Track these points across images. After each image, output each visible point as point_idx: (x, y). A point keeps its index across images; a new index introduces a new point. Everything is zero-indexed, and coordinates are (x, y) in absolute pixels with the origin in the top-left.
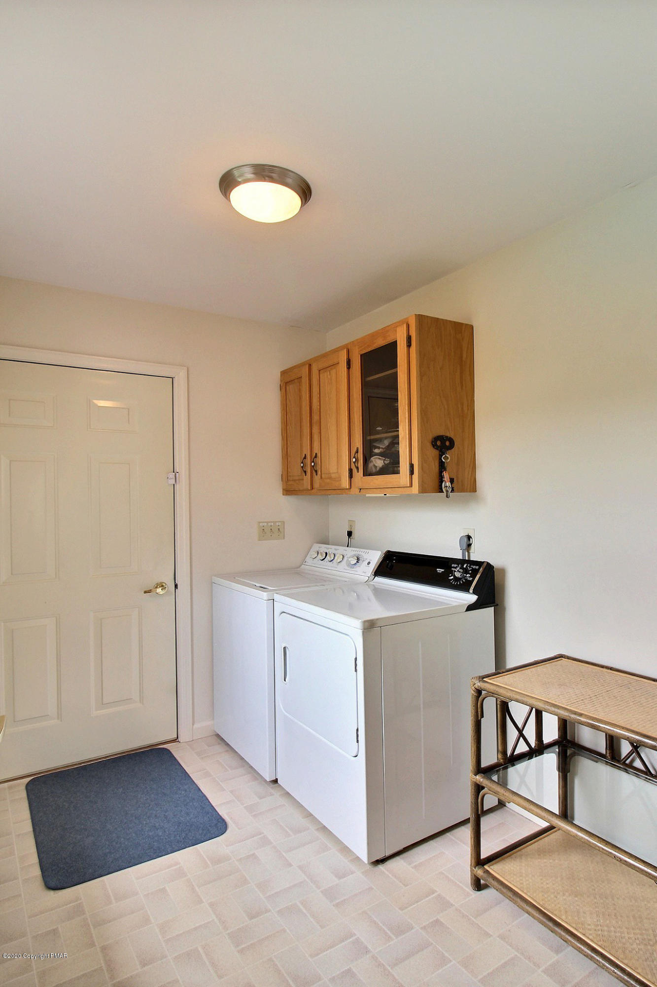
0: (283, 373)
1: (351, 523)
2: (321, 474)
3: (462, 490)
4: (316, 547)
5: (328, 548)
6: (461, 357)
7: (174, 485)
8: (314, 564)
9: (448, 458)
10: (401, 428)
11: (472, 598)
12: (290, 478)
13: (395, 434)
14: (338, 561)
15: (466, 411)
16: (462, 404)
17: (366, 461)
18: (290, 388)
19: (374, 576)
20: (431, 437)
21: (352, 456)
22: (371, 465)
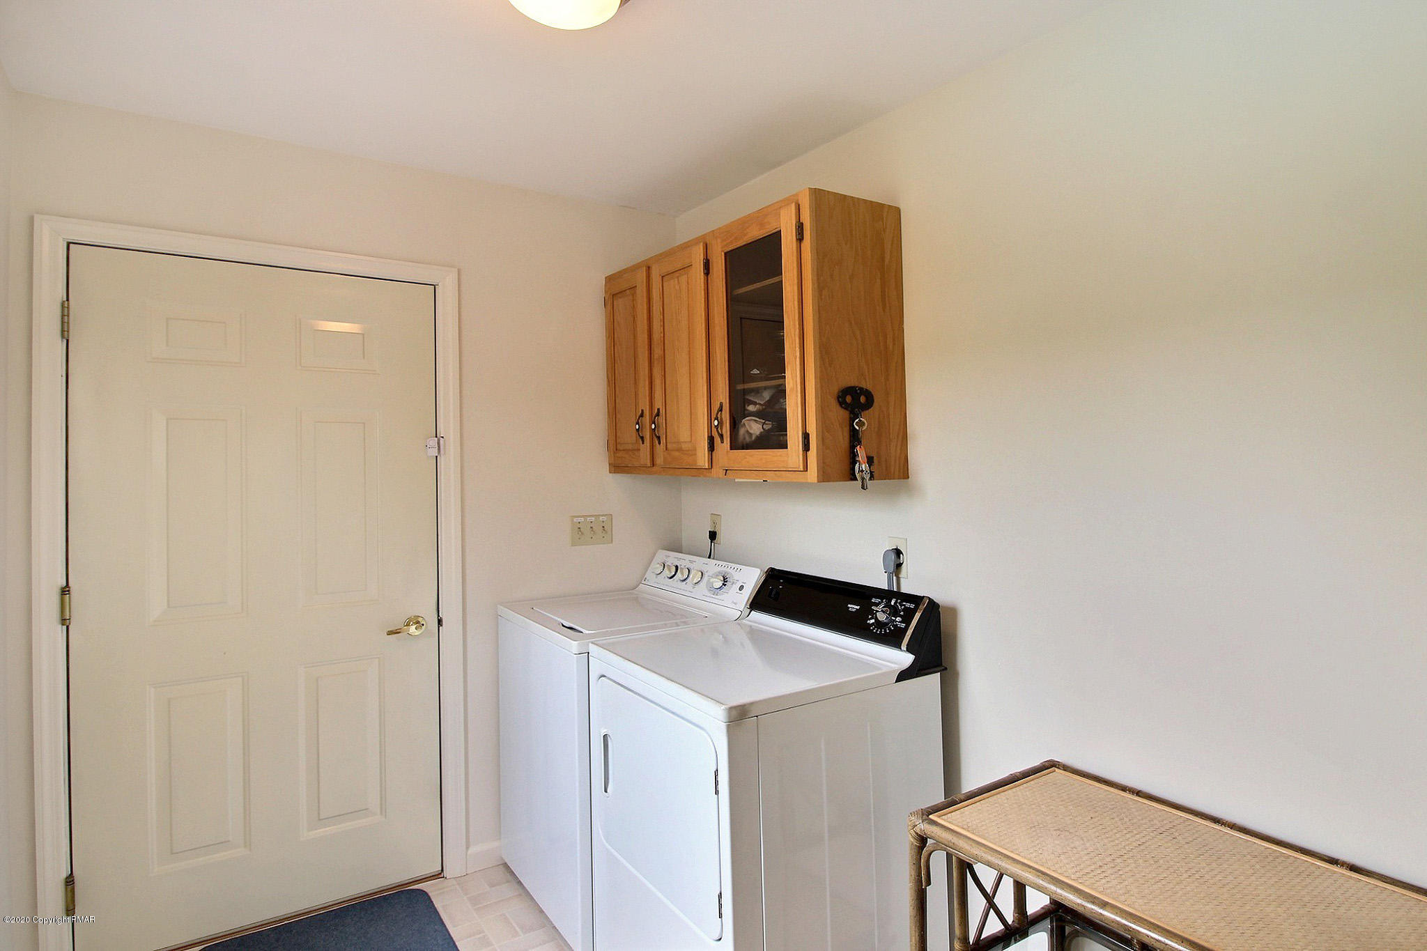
0: (609, 279)
1: (715, 517)
2: (666, 443)
3: (887, 476)
4: (662, 555)
5: (679, 559)
6: (883, 259)
7: (437, 457)
8: (659, 586)
9: (864, 423)
10: (788, 374)
11: (906, 659)
12: (619, 447)
13: (779, 382)
14: (695, 581)
15: (891, 347)
16: (885, 337)
17: (735, 425)
18: (620, 303)
19: (749, 610)
20: (835, 389)
21: (714, 416)
22: (742, 431)
